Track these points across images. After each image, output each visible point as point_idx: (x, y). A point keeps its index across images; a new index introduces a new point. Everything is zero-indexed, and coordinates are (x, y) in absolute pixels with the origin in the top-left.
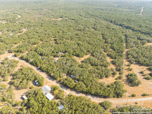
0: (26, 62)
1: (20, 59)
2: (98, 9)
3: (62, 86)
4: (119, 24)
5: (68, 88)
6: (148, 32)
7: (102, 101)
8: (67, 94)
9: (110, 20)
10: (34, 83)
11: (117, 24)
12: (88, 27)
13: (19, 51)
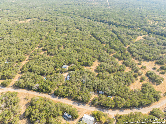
0: (28, 91)
1: (15, 89)
2: (65, 5)
3: (99, 108)
4: (99, 20)
5: (108, 109)
6: (130, 26)
7: (149, 110)
8: (112, 116)
9: (87, 17)
10: (65, 118)
11: (97, 21)
12: (71, 27)
13: (6, 77)
